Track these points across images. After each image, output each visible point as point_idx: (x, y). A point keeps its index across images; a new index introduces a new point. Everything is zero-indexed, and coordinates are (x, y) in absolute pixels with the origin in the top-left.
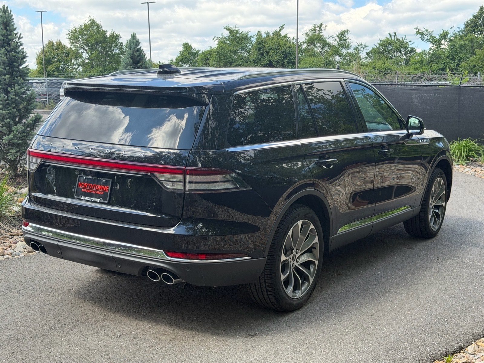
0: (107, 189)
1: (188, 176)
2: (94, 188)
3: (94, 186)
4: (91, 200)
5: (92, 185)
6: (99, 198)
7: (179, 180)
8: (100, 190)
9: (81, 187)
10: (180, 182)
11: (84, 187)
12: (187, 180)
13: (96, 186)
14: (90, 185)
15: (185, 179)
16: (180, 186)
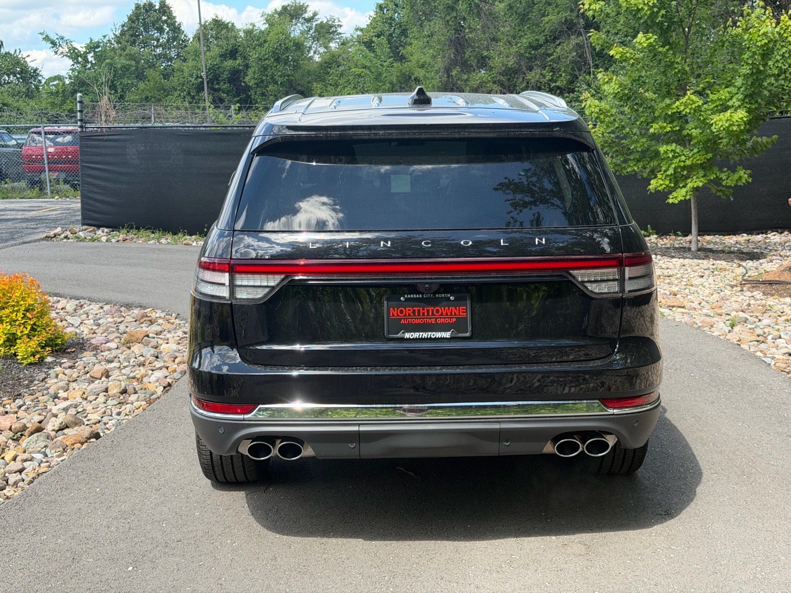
0: (463, 312)
1: (627, 269)
2: (428, 314)
3: (428, 311)
4: (430, 337)
5: (423, 310)
6: (449, 331)
7: (611, 277)
8: (447, 314)
9: (398, 315)
10: (614, 280)
11: (405, 315)
12: (627, 276)
13: (433, 310)
14: (419, 311)
15: (622, 274)
16: (614, 287)
